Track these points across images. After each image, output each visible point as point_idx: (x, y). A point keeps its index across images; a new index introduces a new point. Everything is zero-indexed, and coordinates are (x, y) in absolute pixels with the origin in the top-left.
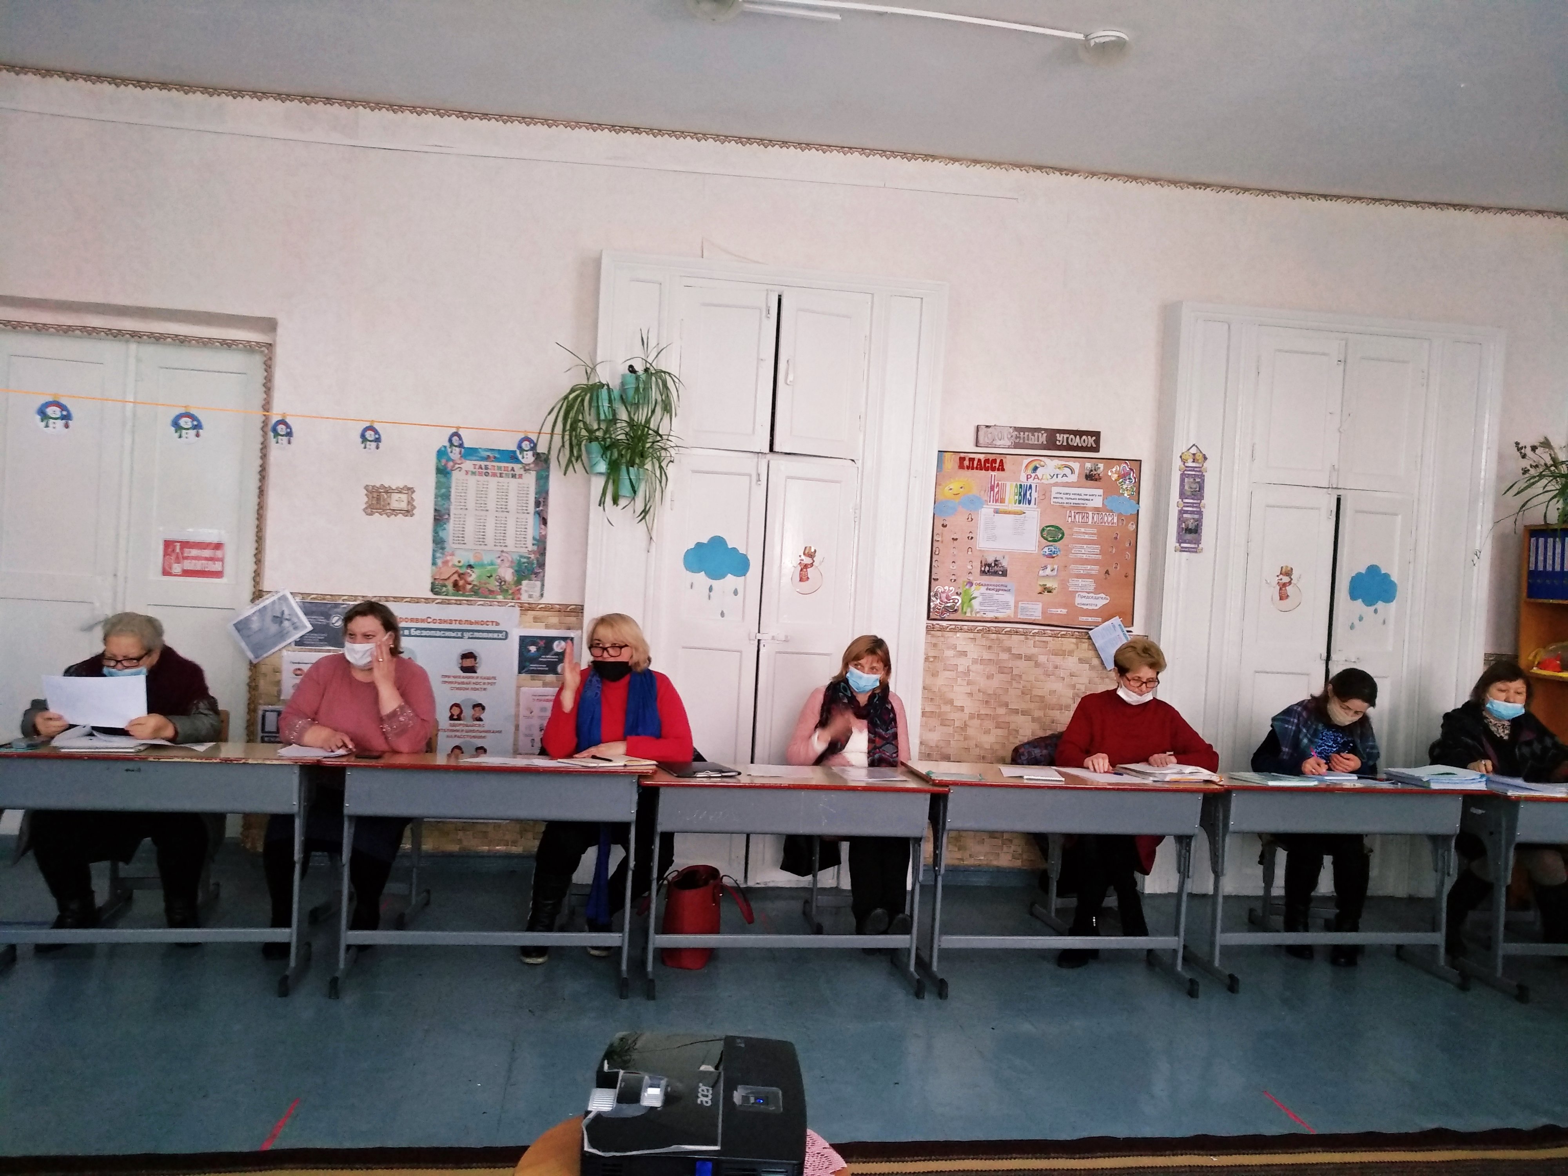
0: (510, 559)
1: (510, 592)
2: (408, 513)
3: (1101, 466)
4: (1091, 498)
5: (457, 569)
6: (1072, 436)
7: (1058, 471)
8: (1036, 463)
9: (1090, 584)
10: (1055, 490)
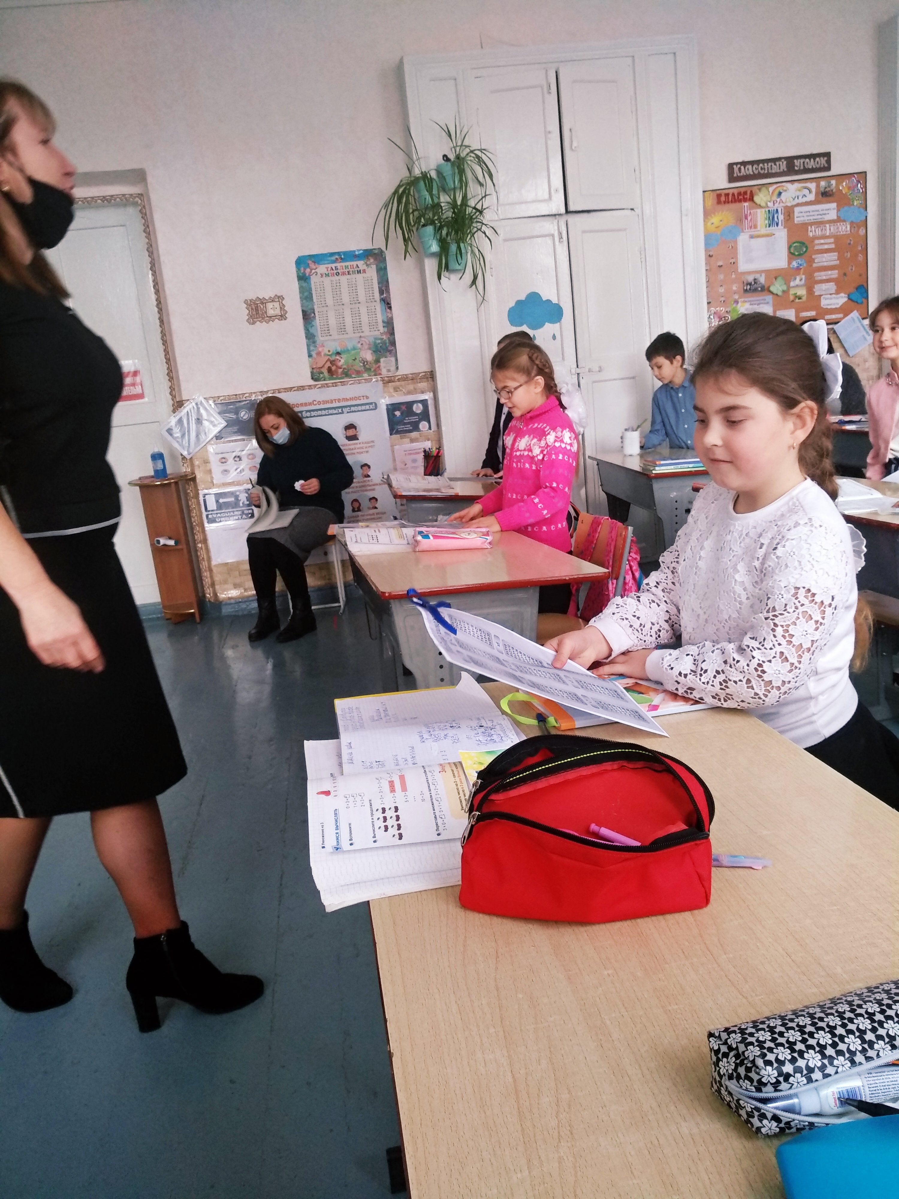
0: (368, 342)
1: (372, 370)
2: (283, 317)
3: (833, 182)
4: (827, 212)
5: (328, 357)
6: (807, 160)
7: (798, 193)
8: (780, 189)
9: (832, 286)
10: (797, 210)
